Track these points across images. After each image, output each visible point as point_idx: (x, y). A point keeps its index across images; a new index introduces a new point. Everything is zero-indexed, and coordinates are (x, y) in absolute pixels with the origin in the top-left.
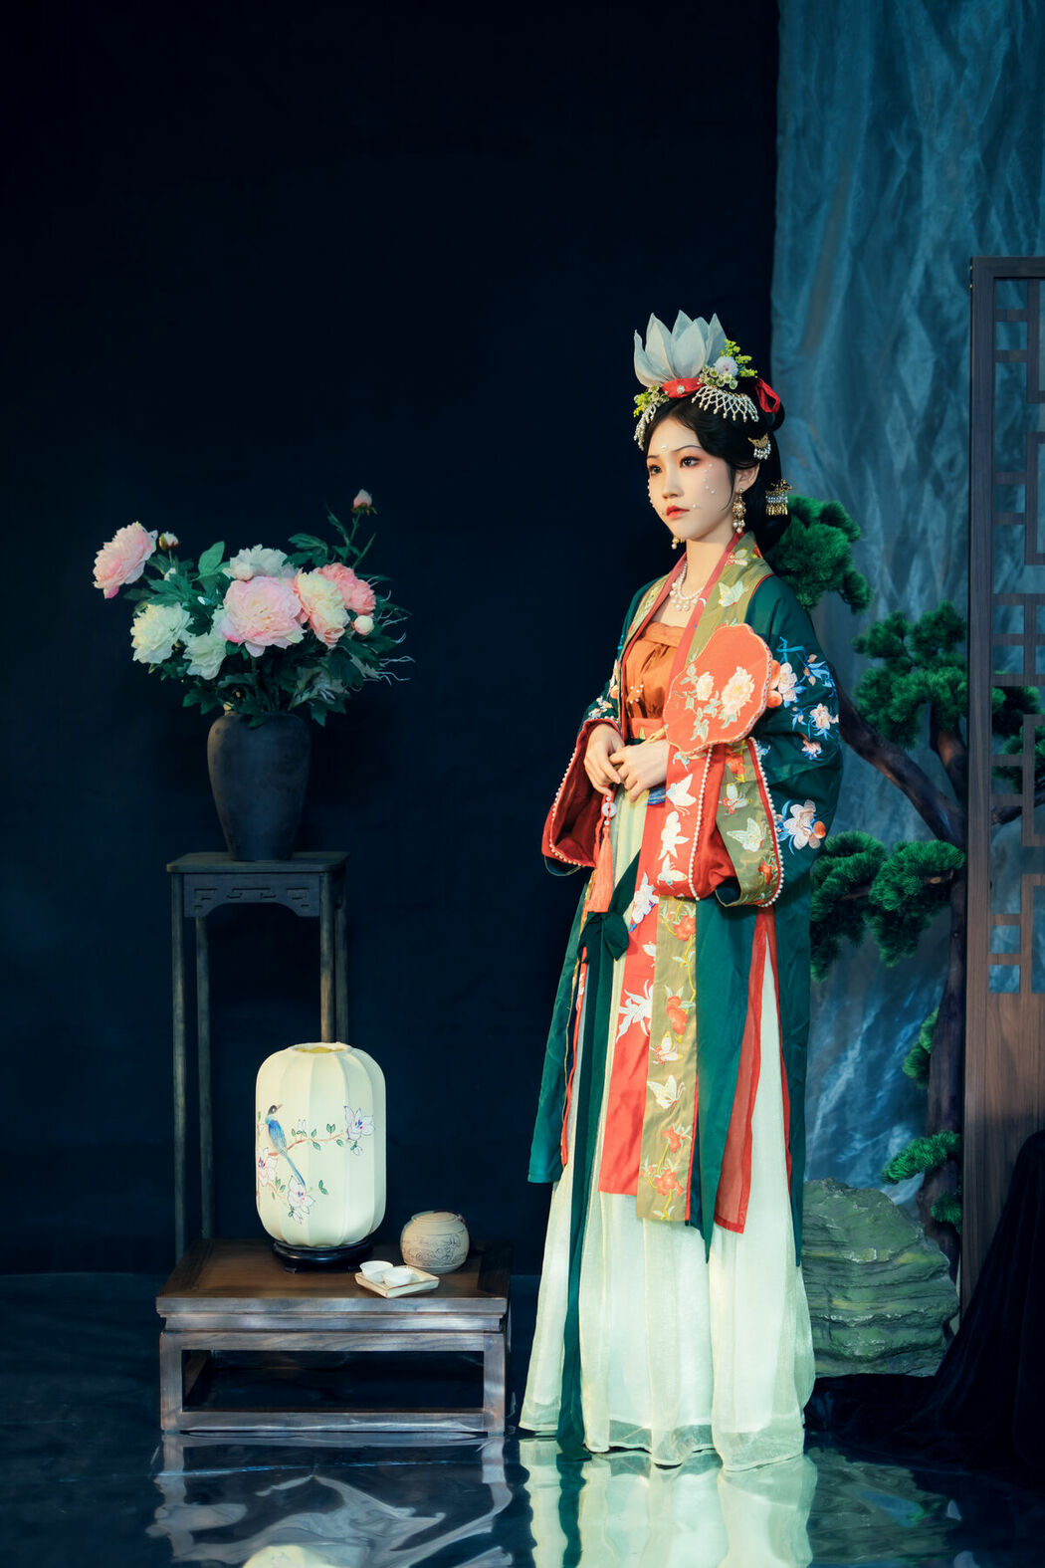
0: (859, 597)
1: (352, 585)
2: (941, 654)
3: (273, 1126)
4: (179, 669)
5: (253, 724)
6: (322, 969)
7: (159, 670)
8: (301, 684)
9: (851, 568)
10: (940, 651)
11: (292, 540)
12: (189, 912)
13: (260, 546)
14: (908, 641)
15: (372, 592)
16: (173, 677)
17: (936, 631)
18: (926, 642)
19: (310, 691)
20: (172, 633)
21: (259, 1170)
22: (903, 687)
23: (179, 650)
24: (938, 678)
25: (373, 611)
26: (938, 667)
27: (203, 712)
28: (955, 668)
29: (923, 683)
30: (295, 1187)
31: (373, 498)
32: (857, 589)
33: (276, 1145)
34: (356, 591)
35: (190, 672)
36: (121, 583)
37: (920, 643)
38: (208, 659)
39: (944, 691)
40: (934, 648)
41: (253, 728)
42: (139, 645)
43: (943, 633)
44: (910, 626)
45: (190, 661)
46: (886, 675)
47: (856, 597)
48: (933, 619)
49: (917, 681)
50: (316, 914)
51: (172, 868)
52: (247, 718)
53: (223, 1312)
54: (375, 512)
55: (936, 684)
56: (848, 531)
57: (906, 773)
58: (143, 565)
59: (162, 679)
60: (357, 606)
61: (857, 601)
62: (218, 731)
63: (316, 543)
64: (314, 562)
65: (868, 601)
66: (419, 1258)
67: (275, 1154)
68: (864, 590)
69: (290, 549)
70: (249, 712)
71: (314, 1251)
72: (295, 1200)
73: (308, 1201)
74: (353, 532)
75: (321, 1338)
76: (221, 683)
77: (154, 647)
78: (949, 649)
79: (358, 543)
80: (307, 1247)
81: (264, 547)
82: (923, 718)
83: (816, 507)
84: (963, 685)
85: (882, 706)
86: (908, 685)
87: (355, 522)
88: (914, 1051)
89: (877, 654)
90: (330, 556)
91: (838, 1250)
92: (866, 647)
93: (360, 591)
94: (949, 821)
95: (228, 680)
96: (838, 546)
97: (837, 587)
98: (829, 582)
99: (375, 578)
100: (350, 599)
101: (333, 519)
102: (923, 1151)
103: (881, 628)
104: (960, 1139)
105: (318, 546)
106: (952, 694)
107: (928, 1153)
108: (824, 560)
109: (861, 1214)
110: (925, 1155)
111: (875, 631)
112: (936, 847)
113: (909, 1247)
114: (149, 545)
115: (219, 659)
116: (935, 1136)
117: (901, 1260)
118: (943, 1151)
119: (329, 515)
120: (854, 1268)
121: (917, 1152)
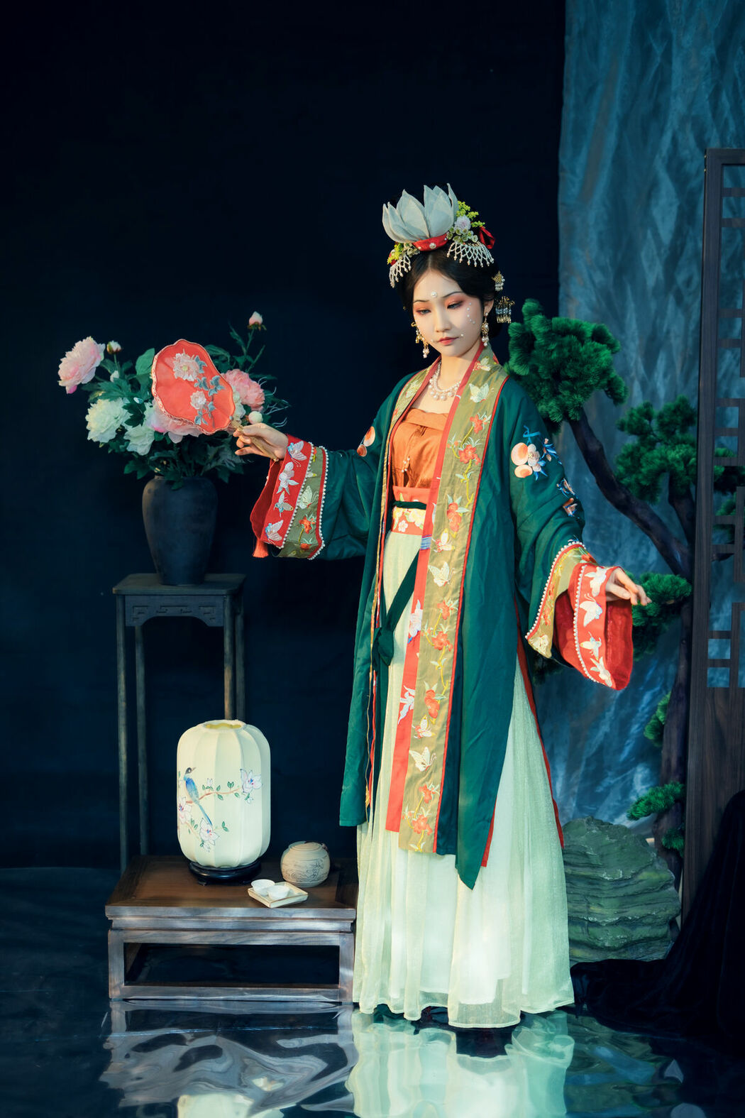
0: (620, 394)
1: (248, 386)
2: (678, 434)
3: (189, 782)
4: (121, 446)
5: (175, 487)
6: (225, 665)
7: (107, 446)
8: (210, 457)
9: (614, 374)
10: (677, 431)
12: (129, 623)
14: (654, 424)
15: (261, 391)
16: (116, 451)
17: (674, 417)
18: (667, 424)
19: (217, 460)
20: (116, 421)
21: (179, 813)
22: (649, 460)
23: (121, 432)
24: (674, 454)
25: (263, 405)
26: (675, 444)
27: (139, 478)
28: (688, 445)
29: (664, 458)
30: (205, 826)
31: (263, 318)
32: (617, 389)
33: (191, 796)
34: (250, 390)
35: (130, 449)
36: (78, 383)
37: (663, 425)
38: (142, 440)
39: (679, 465)
40: (673, 430)
41: (174, 490)
42: (91, 428)
43: (679, 419)
44: (656, 411)
45: (129, 441)
46: (638, 449)
47: (617, 394)
48: (673, 408)
49: (659, 455)
50: (220, 625)
51: (116, 591)
52: (170, 483)
53: (153, 916)
54: (265, 329)
55: (674, 459)
56: (611, 346)
57: (651, 523)
58: (95, 370)
59: (109, 452)
60: (251, 402)
61: (618, 397)
62: (149, 491)
63: (220, 352)
65: (625, 397)
66: (294, 876)
67: (190, 802)
68: (622, 389)
70: (172, 479)
71: (219, 871)
72: (205, 836)
73: (214, 836)
74: (249, 342)
75: (223, 935)
76: (151, 458)
77: (103, 431)
78: (683, 431)
79: (252, 353)
80: (213, 867)
82: (663, 482)
83: (589, 328)
84: (693, 460)
85: (633, 472)
86: (653, 458)
87: (250, 336)
88: (652, 721)
89: (633, 432)
90: (232, 363)
91: (595, 870)
92: (626, 427)
93: (253, 390)
94: (681, 559)
95: (157, 455)
96: (603, 358)
97: (602, 387)
98: (596, 385)
99: (265, 377)
100: (246, 397)
101: (234, 334)
102: (657, 798)
103: (635, 412)
104: (684, 789)
105: (223, 355)
106: (685, 467)
107: (661, 799)
108: (593, 370)
109: (611, 844)
110: (659, 802)
111: (631, 415)
112: (671, 580)
113: (645, 868)
114: (98, 355)
115: (149, 442)
116: (666, 786)
117: (640, 877)
118: (672, 798)
119: (231, 331)
120: (606, 884)
121: (653, 798)
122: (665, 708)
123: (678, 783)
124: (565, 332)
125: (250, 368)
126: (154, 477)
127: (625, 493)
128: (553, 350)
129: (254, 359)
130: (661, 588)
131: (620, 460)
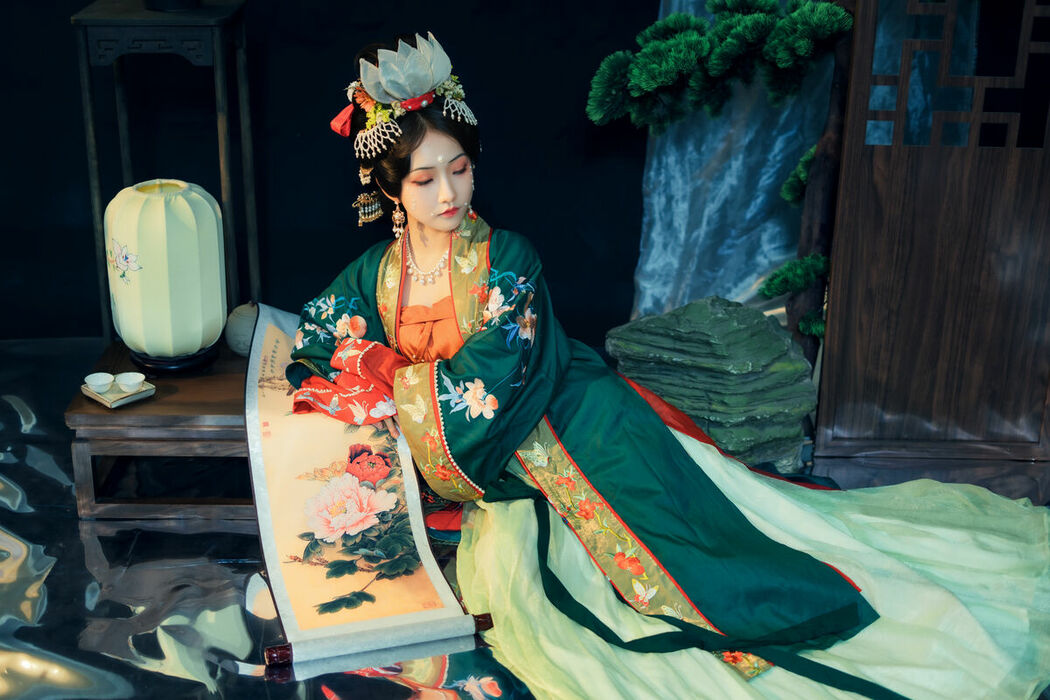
88: (790, 179)
91: (719, 362)
102: (795, 275)
104: (828, 263)
107: (799, 276)
109: (740, 330)
110: (797, 280)
113: (778, 359)
116: (806, 258)
117: (772, 369)
118: (813, 275)
120: (732, 378)
121: (790, 275)
122: (808, 165)
123: (820, 255)
130: (814, 19)
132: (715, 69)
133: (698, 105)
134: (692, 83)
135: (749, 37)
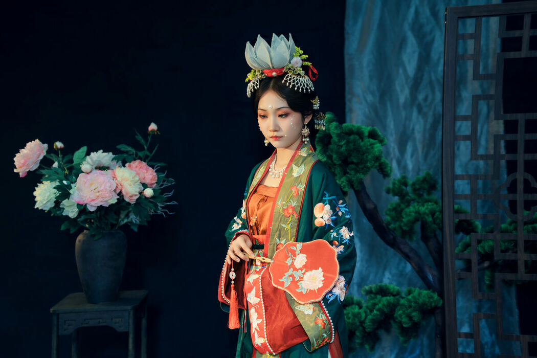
0: (387, 172)
1: (145, 171)
2: (425, 196)
4: (58, 212)
5: (96, 238)
7: (50, 211)
8: (122, 216)
9: (383, 160)
10: (425, 194)
11: (118, 147)
12: (61, 333)
13: (102, 151)
14: (409, 189)
15: (155, 174)
16: (56, 215)
17: (423, 185)
18: (419, 189)
19: (128, 218)
20: (52, 196)
22: (407, 213)
23: (57, 203)
24: (424, 209)
25: (156, 183)
26: (424, 202)
27: (72, 232)
28: (433, 203)
29: (418, 212)
31: (158, 126)
32: (385, 168)
34: (147, 174)
35: (64, 214)
36: (28, 170)
37: (415, 190)
38: (72, 208)
39: (428, 217)
40: (422, 193)
41: (96, 240)
42: (38, 200)
43: (426, 186)
44: (410, 182)
45: (64, 209)
46: (398, 205)
47: (385, 172)
48: (421, 179)
49: (414, 210)
50: (126, 330)
51: (53, 311)
52: (94, 236)
54: (159, 133)
55: (424, 213)
56: (381, 141)
57: (411, 255)
58: (39, 161)
59: (51, 216)
60: (147, 181)
61: (385, 173)
62: (79, 241)
63: (129, 149)
64: (126, 160)
65: (390, 173)
68: (389, 168)
69: (116, 152)
70: (93, 233)
74: (149, 142)
76: (79, 220)
77: (45, 202)
78: (429, 194)
79: (150, 150)
81: (103, 152)
82: (417, 227)
83: (366, 130)
85: (397, 221)
86: (410, 212)
87: (149, 138)
89: (395, 195)
90: (136, 156)
92: (391, 191)
93: (149, 174)
94: (433, 279)
95: (83, 218)
96: (376, 150)
97: (376, 167)
98: (372, 167)
99: (159, 165)
100: (144, 178)
101: (139, 137)
103: (396, 182)
105: (130, 151)
106: (433, 217)
108: (370, 157)
111: (394, 184)
112: (427, 294)
114: (42, 152)
115: (76, 210)
119: (137, 135)
124: (350, 132)
125: (149, 159)
126: (83, 231)
127: (392, 235)
128: (343, 145)
129: (151, 153)
130: (421, 301)
131: (388, 212)
132: (369, 328)
133: (362, 345)
134: (358, 333)
135: (385, 310)
